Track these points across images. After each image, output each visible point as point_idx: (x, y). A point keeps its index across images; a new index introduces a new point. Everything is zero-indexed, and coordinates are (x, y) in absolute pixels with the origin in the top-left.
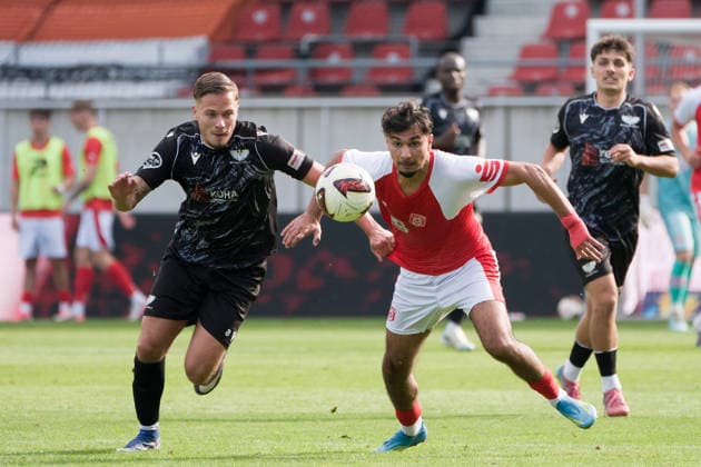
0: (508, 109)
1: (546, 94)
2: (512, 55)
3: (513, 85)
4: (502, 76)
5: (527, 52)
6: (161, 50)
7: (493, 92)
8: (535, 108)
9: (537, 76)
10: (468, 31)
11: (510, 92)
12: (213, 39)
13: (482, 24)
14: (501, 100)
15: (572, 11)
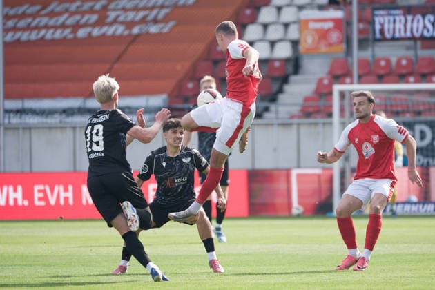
0: (299, 124)
1: (315, 118)
2: (300, 100)
3: (301, 114)
4: (296, 110)
5: (307, 99)
6: (147, 101)
7: (292, 117)
8: (311, 124)
9: (311, 110)
10: (281, 91)
11: (300, 117)
12: (170, 96)
13: (287, 88)
14: (296, 121)
15: (326, 82)
